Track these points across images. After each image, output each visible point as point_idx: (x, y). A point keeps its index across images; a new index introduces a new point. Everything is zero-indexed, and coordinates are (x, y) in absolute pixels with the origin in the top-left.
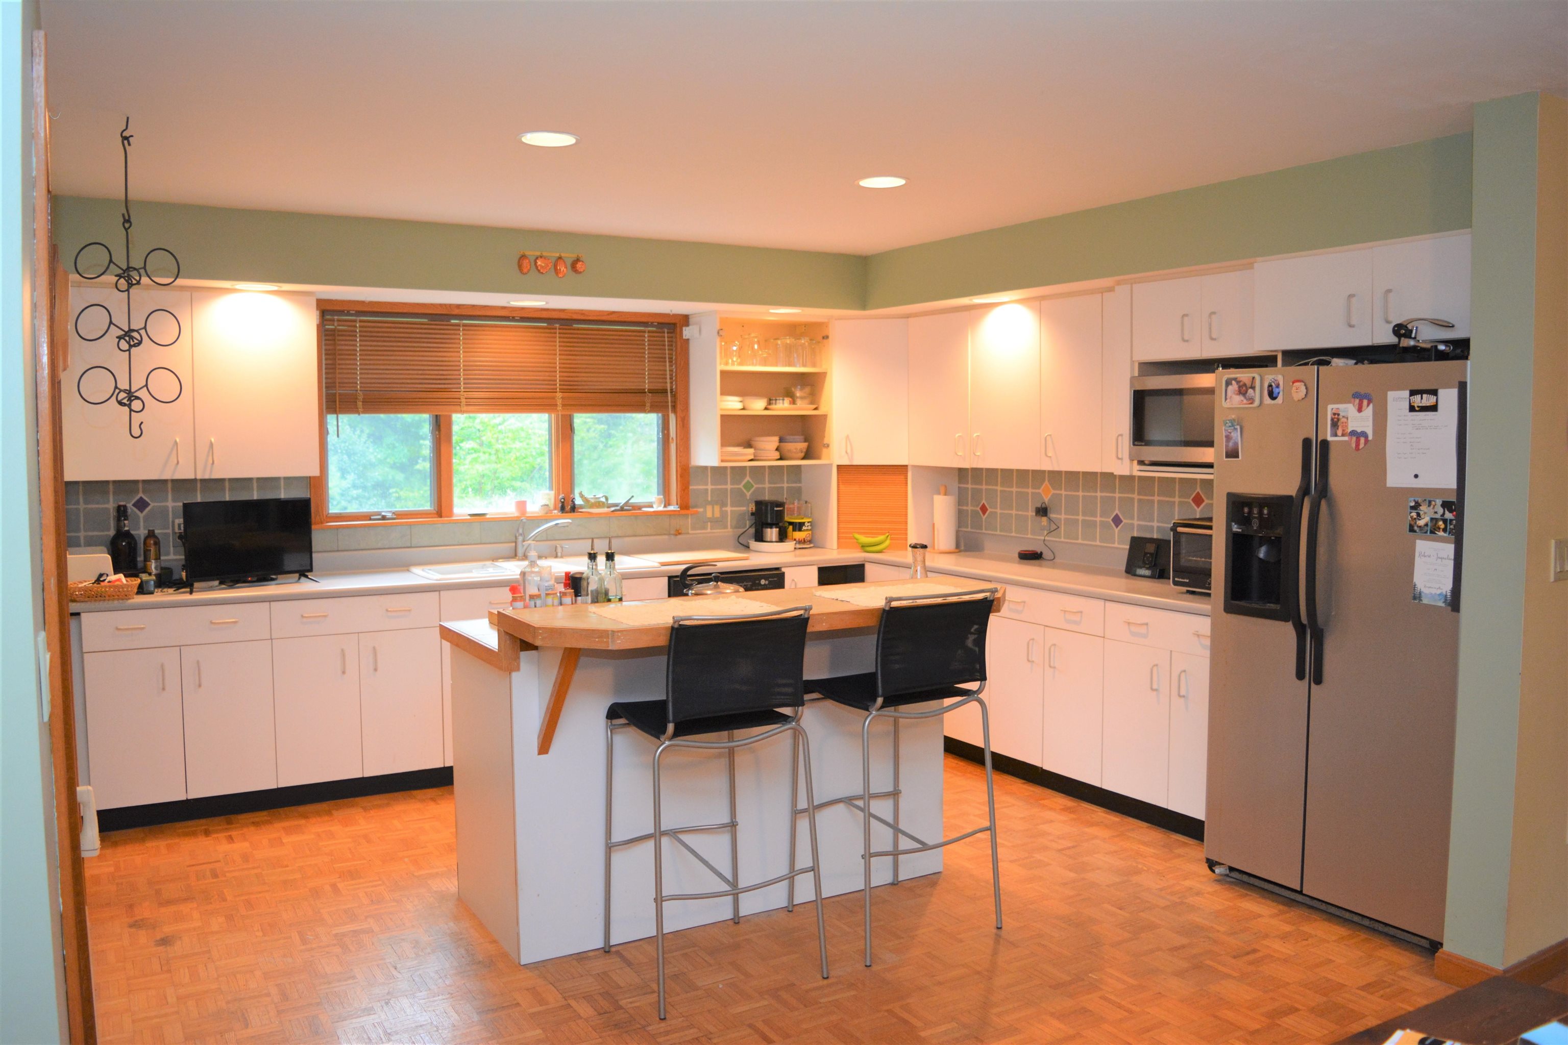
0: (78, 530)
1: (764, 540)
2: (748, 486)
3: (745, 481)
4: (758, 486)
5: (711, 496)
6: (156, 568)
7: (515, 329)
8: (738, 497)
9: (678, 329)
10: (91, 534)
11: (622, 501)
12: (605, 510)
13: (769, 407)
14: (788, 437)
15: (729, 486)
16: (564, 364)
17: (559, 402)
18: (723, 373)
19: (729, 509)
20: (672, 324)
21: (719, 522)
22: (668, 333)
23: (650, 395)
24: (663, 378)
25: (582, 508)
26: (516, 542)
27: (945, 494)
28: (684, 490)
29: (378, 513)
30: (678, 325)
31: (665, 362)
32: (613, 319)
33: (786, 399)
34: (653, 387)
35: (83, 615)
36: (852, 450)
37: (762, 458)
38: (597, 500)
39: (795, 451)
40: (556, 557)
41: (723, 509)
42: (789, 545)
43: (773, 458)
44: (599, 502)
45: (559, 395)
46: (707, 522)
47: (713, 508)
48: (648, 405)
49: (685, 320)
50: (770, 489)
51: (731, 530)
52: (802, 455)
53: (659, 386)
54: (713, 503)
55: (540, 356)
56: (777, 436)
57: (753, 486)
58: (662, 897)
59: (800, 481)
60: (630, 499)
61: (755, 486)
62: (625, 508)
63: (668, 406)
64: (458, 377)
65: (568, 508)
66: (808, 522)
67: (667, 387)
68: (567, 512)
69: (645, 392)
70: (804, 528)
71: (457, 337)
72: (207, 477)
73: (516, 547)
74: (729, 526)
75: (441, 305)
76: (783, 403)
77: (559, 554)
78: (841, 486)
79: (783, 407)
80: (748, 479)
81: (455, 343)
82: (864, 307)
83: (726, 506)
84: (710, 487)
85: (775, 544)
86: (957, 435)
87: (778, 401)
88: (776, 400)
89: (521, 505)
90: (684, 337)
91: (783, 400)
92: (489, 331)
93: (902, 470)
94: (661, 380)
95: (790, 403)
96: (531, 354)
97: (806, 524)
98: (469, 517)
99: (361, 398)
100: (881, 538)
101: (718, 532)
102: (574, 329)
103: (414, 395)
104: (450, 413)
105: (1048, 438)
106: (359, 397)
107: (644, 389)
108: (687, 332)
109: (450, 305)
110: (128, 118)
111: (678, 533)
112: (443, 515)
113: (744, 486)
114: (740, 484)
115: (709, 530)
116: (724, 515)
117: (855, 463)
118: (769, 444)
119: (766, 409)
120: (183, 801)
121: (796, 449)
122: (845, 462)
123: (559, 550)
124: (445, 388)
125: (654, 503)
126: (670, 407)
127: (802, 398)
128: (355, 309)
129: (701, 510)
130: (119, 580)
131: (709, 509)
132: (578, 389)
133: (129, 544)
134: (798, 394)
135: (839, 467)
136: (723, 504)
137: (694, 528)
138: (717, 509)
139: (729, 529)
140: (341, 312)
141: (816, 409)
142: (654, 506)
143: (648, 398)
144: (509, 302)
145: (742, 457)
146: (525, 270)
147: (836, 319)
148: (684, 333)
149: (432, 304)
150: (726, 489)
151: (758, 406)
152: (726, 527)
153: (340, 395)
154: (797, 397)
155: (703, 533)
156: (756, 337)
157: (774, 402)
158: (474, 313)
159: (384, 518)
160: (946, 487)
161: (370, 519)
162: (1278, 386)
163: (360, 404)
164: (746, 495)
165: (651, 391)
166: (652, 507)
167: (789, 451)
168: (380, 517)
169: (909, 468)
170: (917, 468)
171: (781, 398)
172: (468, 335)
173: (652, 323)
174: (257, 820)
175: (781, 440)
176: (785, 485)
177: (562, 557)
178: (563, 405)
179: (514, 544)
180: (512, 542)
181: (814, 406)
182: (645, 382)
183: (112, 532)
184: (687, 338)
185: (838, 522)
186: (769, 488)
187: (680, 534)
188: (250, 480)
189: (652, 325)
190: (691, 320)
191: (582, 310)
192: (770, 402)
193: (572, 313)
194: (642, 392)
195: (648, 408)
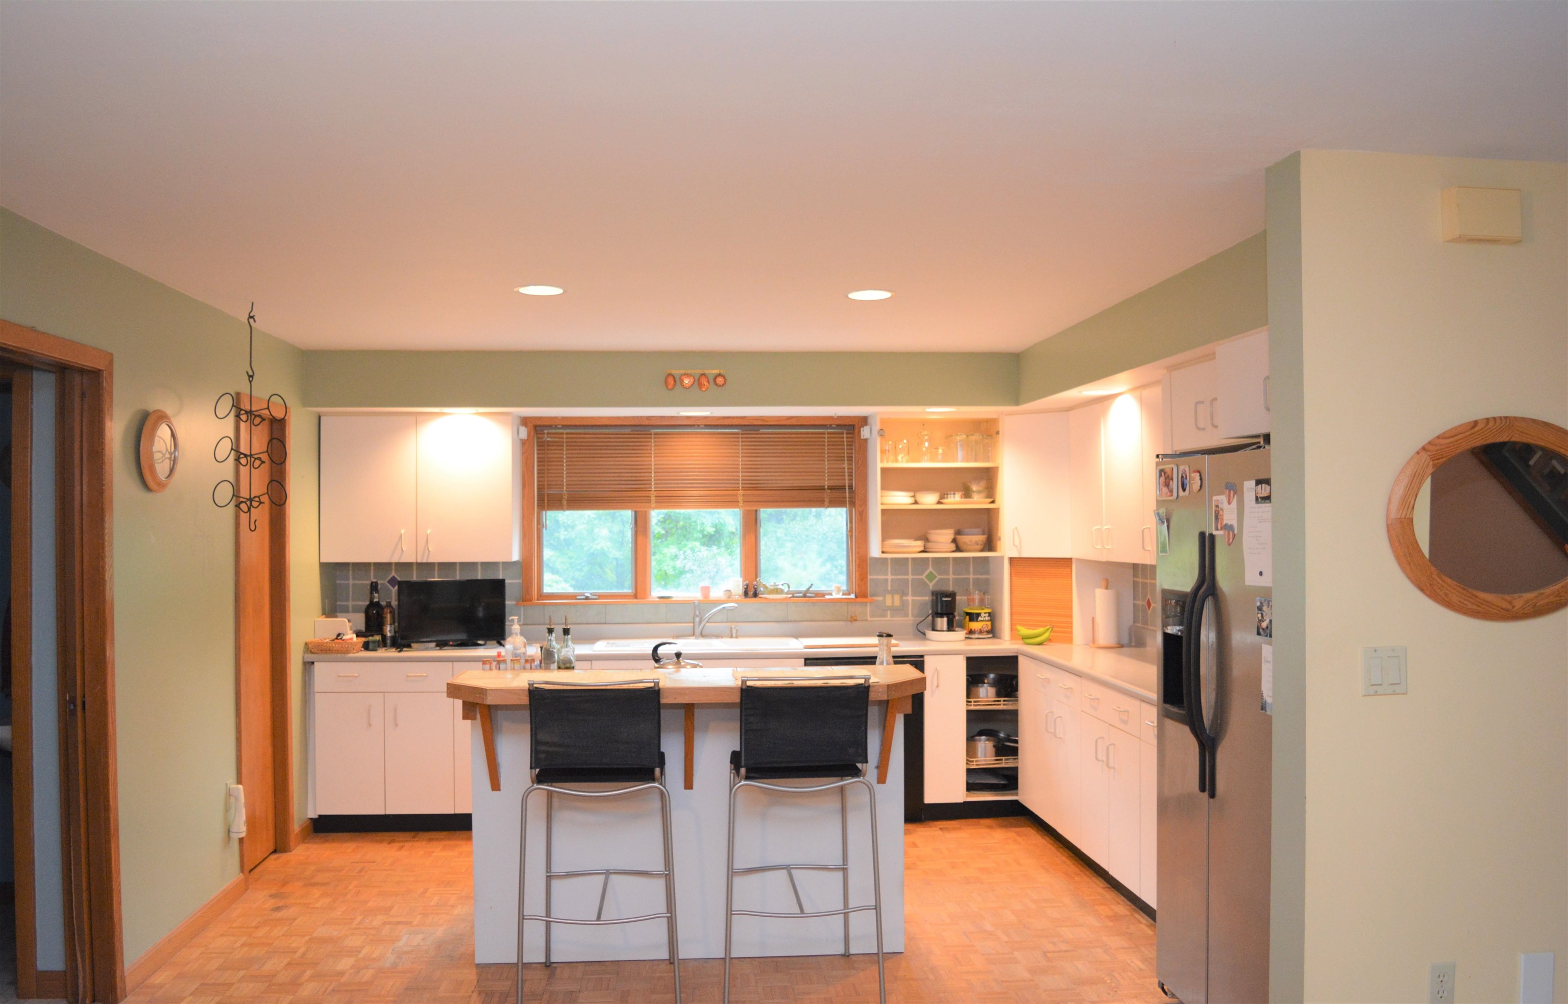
0: (347, 600)
1: (936, 629)
2: (931, 577)
3: (928, 572)
4: (941, 577)
5: (891, 586)
6: (390, 631)
7: (701, 436)
8: (919, 586)
9: (857, 430)
10: (357, 603)
11: (804, 589)
12: (783, 596)
13: (942, 501)
14: (966, 530)
15: (910, 577)
16: (745, 465)
17: (740, 499)
18: (884, 470)
19: (910, 598)
20: (850, 425)
21: (900, 610)
22: (847, 434)
23: (829, 491)
24: (842, 475)
25: (763, 594)
26: (694, 623)
27: (1107, 588)
28: (862, 580)
29: (583, 594)
30: (856, 426)
31: (844, 460)
32: (792, 424)
33: (956, 493)
34: (832, 483)
35: (315, 663)
36: (1020, 543)
37: (936, 550)
38: (775, 587)
39: (969, 543)
40: (732, 637)
41: (904, 598)
42: (960, 634)
43: (946, 550)
44: (777, 589)
45: (741, 492)
46: (887, 610)
47: (893, 597)
48: (827, 500)
49: (864, 421)
50: (955, 580)
51: (912, 618)
52: (980, 547)
53: (838, 483)
54: (893, 592)
55: (730, 459)
56: (950, 528)
57: (936, 577)
58: (524, 916)
59: (987, 573)
60: (810, 587)
61: (938, 577)
62: (808, 595)
63: (846, 501)
64: (649, 478)
65: (751, 593)
66: (985, 613)
67: (845, 483)
68: (749, 598)
69: (825, 489)
70: (980, 618)
71: (650, 444)
72: (425, 561)
73: (694, 627)
74: (910, 615)
75: (633, 417)
76: (954, 497)
77: (734, 635)
78: (1013, 578)
79: (955, 501)
80: (930, 569)
81: (647, 450)
82: (1017, 402)
83: (907, 595)
84: (889, 577)
85: (945, 633)
86: (1096, 528)
87: (949, 496)
88: (947, 494)
89: (706, 590)
90: (862, 437)
91: (954, 494)
92: (678, 438)
93: (1066, 562)
94: (840, 478)
95: (961, 497)
96: (717, 457)
97: (983, 615)
98: (658, 600)
99: (566, 497)
100: (1041, 630)
101: (899, 619)
102: (762, 434)
103: (616, 494)
104: (646, 509)
105: (1146, 532)
106: (564, 497)
107: (824, 486)
108: (865, 432)
109: (641, 417)
110: (253, 304)
111: (853, 619)
112: (638, 596)
113: (926, 577)
114: (922, 575)
115: (889, 618)
116: (904, 604)
117: (1024, 555)
118: (943, 538)
119: (939, 503)
120: (383, 815)
121: (971, 541)
122: (1015, 554)
123: (734, 631)
124: (639, 488)
125: (833, 591)
126: (848, 502)
127: (979, 492)
128: (561, 423)
129: (881, 598)
130: (351, 639)
131: (889, 598)
132: (759, 487)
133: (377, 612)
134: (974, 488)
135: (1012, 560)
136: (904, 593)
137: (872, 616)
138: (897, 598)
139: (910, 617)
140: (550, 427)
141: (993, 502)
142: (833, 594)
143: (827, 495)
144: (679, 413)
145: (910, 548)
146: (670, 387)
147: (1006, 415)
148: (862, 433)
149: (625, 417)
150: (908, 580)
151: (929, 500)
152: (906, 615)
153: (548, 495)
154: (973, 492)
155: (883, 621)
156: (926, 435)
157: (946, 496)
158: (663, 423)
159: (587, 598)
160: (1107, 580)
161: (577, 599)
162: (1186, 478)
163: (565, 502)
164: (929, 586)
165: (831, 488)
166: (831, 594)
167: (965, 543)
168: (584, 597)
169: (1074, 562)
170: (1083, 562)
171: (952, 493)
172: (659, 442)
173: (831, 425)
174: (432, 837)
175: (958, 533)
176: (971, 576)
177: (736, 637)
178: (744, 501)
179: (692, 624)
180: (691, 623)
181: (991, 500)
182: (825, 479)
183: (367, 603)
184: (865, 437)
185: (1011, 614)
186: (953, 579)
187: (856, 620)
188: (454, 564)
189: (830, 427)
190: (869, 421)
191: (762, 417)
192: (943, 496)
193: (753, 420)
194: (822, 488)
195: (827, 503)
